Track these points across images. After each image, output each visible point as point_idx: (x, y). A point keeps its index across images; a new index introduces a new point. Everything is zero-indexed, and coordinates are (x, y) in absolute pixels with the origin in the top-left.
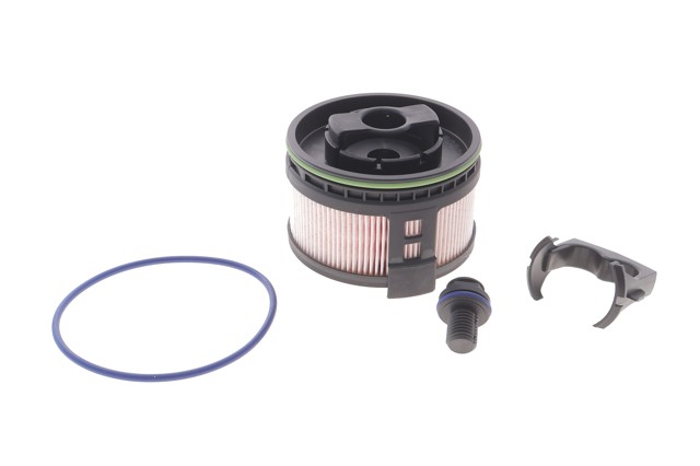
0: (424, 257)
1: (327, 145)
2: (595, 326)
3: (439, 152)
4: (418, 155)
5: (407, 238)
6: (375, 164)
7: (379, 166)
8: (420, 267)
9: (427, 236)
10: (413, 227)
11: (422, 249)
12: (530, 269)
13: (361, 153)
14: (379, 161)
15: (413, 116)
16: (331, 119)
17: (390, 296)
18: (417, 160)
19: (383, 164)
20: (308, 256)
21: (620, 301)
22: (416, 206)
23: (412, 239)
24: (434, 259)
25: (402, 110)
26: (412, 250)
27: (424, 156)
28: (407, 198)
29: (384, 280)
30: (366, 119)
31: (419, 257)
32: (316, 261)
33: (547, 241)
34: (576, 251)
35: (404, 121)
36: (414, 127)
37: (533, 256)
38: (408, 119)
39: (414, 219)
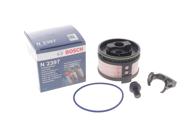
0: (129, 74)
1: (107, 50)
2: (161, 92)
3: (131, 51)
4: (127, 52)
5: (126, 70)
6: (118, 54)
7: (119, 55)
8: (129, 76)
9: (130, 70)
10: (127, 68)
11: (129, 73)
12: (148, 79)
13: (114, 52)
14: (119, 54)
15: (126, 44)
16: (108, 45)
17: (122, 83)
18: (127, 53)
19: (120, 54)
20: (103, 75)
21: (166, 87)
22: (128, 63)
23: (127, 70)
24: (131, 74)
25: (123, 42)
26: (127, 73)
27: (129, 52)
28: (126, 61)
29: (121, 80)
30: (115, 44)
31: (128, 74)
32: (105, 76)
33: (152, 73)
34: (159, 76)
35: (124, 45)
36: (126, 46)
37: (149, 76)
38: (124, 44)
39: (127, 66)
